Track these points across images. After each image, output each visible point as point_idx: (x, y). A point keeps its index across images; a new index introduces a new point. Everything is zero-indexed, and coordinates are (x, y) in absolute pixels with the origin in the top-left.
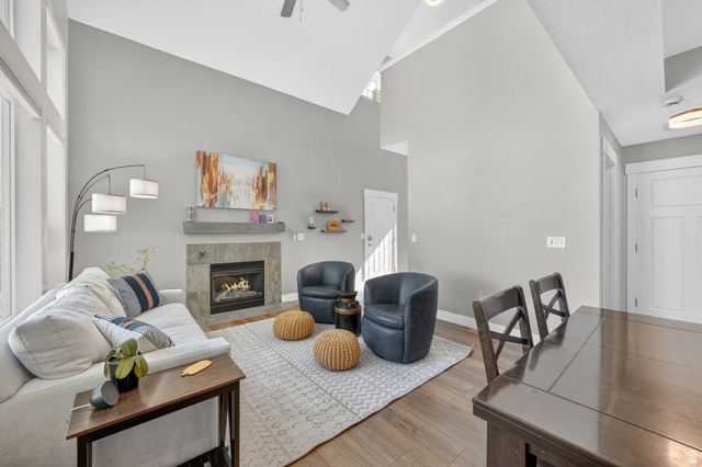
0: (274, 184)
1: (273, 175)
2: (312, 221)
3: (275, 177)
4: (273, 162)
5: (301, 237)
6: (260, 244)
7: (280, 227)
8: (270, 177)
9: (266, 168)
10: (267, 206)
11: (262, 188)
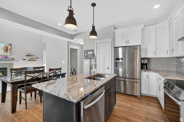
0: (11, 49)
1: (10, 46)
2: (24, 58)
3: (11, 47)
4: (10, 43)
5: (21, 62)
6: (6, 63)
7: (13, 59)
8: (9, 47)
9: (8, 45)
10: (8, 54)
11: (6, 50)
